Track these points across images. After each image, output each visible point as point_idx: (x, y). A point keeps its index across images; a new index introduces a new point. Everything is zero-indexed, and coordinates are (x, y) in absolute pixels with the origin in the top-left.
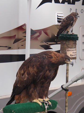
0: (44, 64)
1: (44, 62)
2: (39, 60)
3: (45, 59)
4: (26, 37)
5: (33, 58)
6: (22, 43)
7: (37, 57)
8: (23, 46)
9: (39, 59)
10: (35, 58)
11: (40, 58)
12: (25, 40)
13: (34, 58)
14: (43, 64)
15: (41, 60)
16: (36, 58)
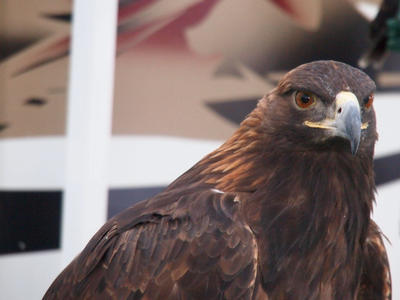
0: (227, 267)
1: (231, 252)
2: (182, 236)
3: (229, 223)
4: (67, 18)
5: (118, 235)
6: (39, 82)
7: (160, 217)
8: (44, 108)
9: (173, 234)
10: (141, 230)
11: (188, 218)
12: (63, 50)
13: (127, 233)
14: (227, 272)
15: (197, 234)
16: (152, 228)
